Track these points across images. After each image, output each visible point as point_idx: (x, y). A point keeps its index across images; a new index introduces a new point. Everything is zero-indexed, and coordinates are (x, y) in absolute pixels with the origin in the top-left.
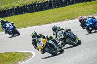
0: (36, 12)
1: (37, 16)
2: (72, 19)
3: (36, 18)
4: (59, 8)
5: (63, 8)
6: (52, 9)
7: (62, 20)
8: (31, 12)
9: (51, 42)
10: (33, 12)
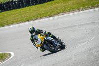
0: (14, 10)
1: (15, 14)
2: (50, 17)
3: (14, 16)
4: (37, 6)
5: (41, 5)
6: (30, 7)
7: (41, 18)
8: (8, 10)
9: (49, 38)
10: (11, 10)
